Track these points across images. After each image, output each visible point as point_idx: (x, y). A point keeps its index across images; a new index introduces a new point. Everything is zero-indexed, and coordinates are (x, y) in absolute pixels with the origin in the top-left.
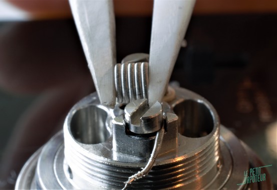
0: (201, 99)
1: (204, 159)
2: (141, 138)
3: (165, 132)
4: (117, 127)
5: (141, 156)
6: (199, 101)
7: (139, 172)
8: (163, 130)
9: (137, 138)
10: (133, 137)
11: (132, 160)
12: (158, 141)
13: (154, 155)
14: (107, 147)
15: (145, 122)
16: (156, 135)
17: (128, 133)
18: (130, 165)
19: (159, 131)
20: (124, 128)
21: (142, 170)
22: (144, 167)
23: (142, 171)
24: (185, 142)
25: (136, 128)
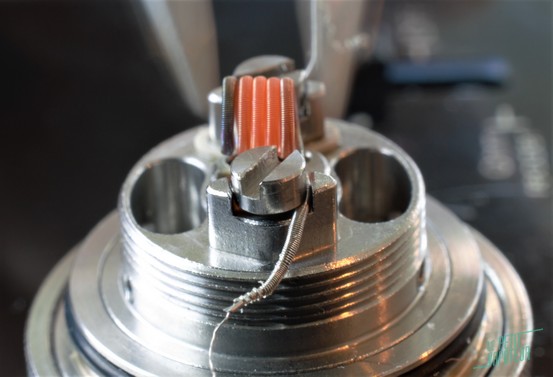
0: (390, 148)
1: (388, 265)
2: (261, 223)
3: (309, 211)
4: (217, 200)
5: (262, 257)
6: (386, 151)
7: (255, 290)
8: (305, 207)
9: (253, 223)
10: (246, 221)
11: (244, 265)
12: (293, 229)
13: (285, 257)
14: (198, 239)
15: (268, 192)
16: (291, 217)
17: (238, 212)
18: (239, 277)
19: (298, 208)
20: (229, 203)
21: (260, 285)
22: (265, 281)
23: (261, 288)
24: (352, 233)
25: (252, 203)
